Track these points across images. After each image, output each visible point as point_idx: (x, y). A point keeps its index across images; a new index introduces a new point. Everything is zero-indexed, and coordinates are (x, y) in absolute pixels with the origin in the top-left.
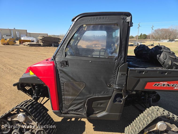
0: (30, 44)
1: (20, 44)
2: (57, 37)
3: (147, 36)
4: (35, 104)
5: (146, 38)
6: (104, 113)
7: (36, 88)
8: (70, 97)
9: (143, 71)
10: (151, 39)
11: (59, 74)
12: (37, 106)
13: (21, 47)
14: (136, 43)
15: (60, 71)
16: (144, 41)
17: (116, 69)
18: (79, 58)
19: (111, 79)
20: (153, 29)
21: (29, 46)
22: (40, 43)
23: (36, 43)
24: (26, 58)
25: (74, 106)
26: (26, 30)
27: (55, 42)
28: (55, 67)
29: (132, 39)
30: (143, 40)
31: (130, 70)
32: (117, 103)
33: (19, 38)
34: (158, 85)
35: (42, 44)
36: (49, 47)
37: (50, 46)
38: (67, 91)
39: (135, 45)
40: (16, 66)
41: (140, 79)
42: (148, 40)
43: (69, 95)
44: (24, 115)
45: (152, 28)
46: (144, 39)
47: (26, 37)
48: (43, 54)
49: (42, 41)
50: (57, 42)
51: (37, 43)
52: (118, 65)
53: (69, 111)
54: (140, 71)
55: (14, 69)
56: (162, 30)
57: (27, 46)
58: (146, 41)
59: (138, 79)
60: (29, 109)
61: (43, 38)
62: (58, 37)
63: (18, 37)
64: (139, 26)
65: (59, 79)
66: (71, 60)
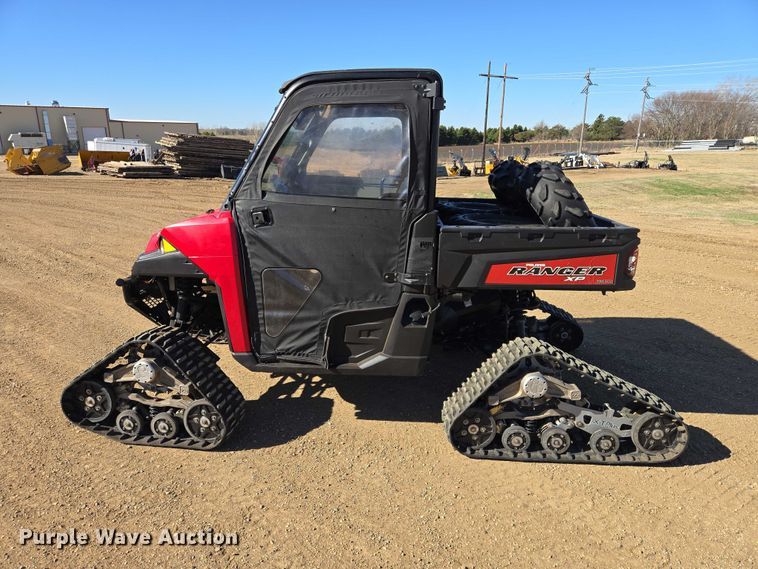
0: (128, 169)
1: (84, 169)
2: (238, 137)
3: (622, 123)
4: (180, 337)
5: (621, 136)
6: (379, 358)
7: (180, 294)
8: (281, 314)
9: (478, 234)
10: (641, 138)
11: (245, 248)
12: (187, 343)
13: (93, 182)
14: (574, 157)
15: (248, 237)
16: (612, 146)
17: (406, 230)
18: (299, 199)
19: (393, 259)
20: (647, 96)
21: (124, 177)
22: (168, 164)
23: (153, 162)
24: (118, 222)
25: (293, 337)
26: (107, 110)
27: (230, 160)
28: (235, 227)
29: (562, 141)
30: (607, 146)
31: (444, 231)
32: (412, 326)
33: (78, 142)
34: (520, 272)
35: (176, 166)
36: (205, 181)
37: (211, 176)
38: (270, 296)
39: (569, 164)
40: (88, 252)
41: (474, 256)
42: (627, 141)
43: (278, 308)
44: (152, 364)
45: (644, 90)
46: (612, 139)
47: (106, 138)
48: (184, 208)
49: (177, 156)
50: (238, 159)
51: (156, 163)
52: (410, 219)
53: (279, 354)
54: (470, 234)
55: (82, 262)
56: (687, 99)
57: (115, 178)
58: (619, 146)
59: (467, 255)
60: (166, 347)
61: (179, 143)
62: (243, 138)
63: (70, 139)
64: (590, 84)
65: (247, 260)
66: (278, 205)
